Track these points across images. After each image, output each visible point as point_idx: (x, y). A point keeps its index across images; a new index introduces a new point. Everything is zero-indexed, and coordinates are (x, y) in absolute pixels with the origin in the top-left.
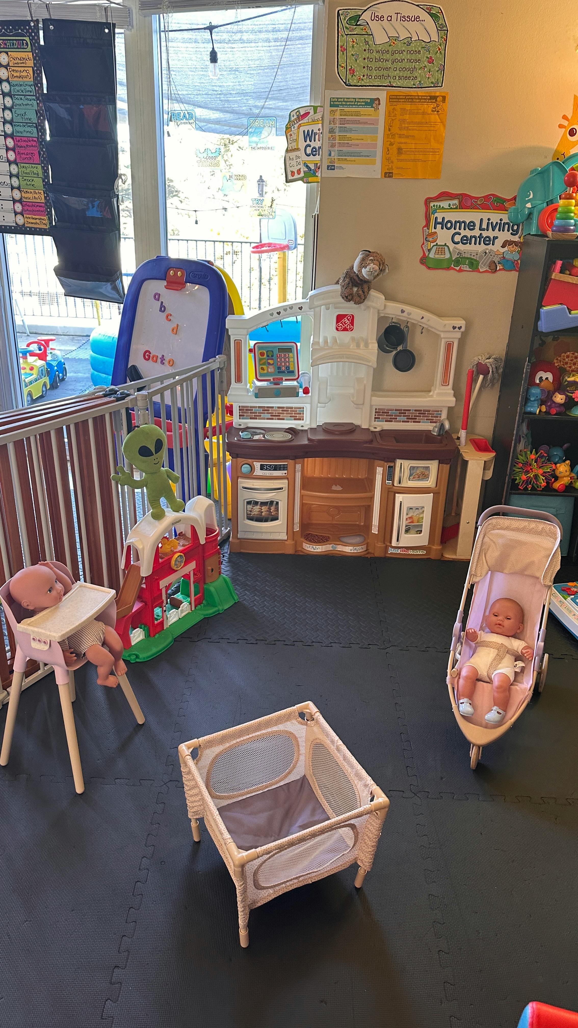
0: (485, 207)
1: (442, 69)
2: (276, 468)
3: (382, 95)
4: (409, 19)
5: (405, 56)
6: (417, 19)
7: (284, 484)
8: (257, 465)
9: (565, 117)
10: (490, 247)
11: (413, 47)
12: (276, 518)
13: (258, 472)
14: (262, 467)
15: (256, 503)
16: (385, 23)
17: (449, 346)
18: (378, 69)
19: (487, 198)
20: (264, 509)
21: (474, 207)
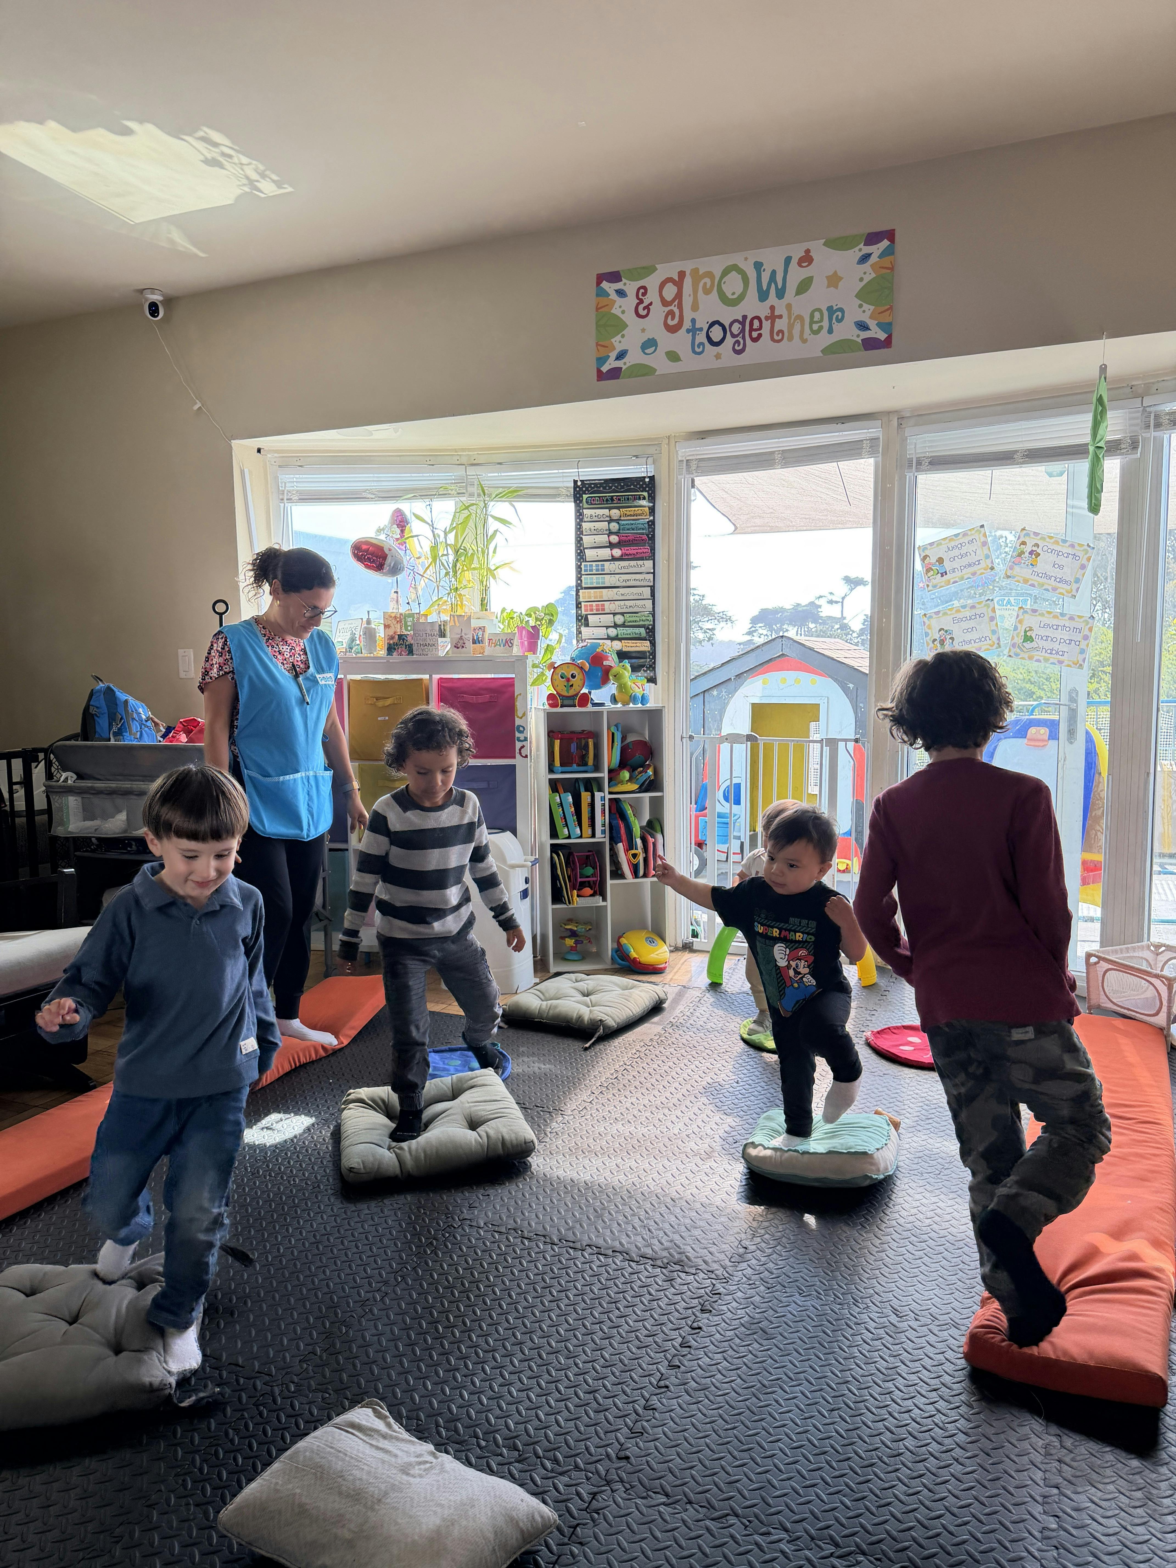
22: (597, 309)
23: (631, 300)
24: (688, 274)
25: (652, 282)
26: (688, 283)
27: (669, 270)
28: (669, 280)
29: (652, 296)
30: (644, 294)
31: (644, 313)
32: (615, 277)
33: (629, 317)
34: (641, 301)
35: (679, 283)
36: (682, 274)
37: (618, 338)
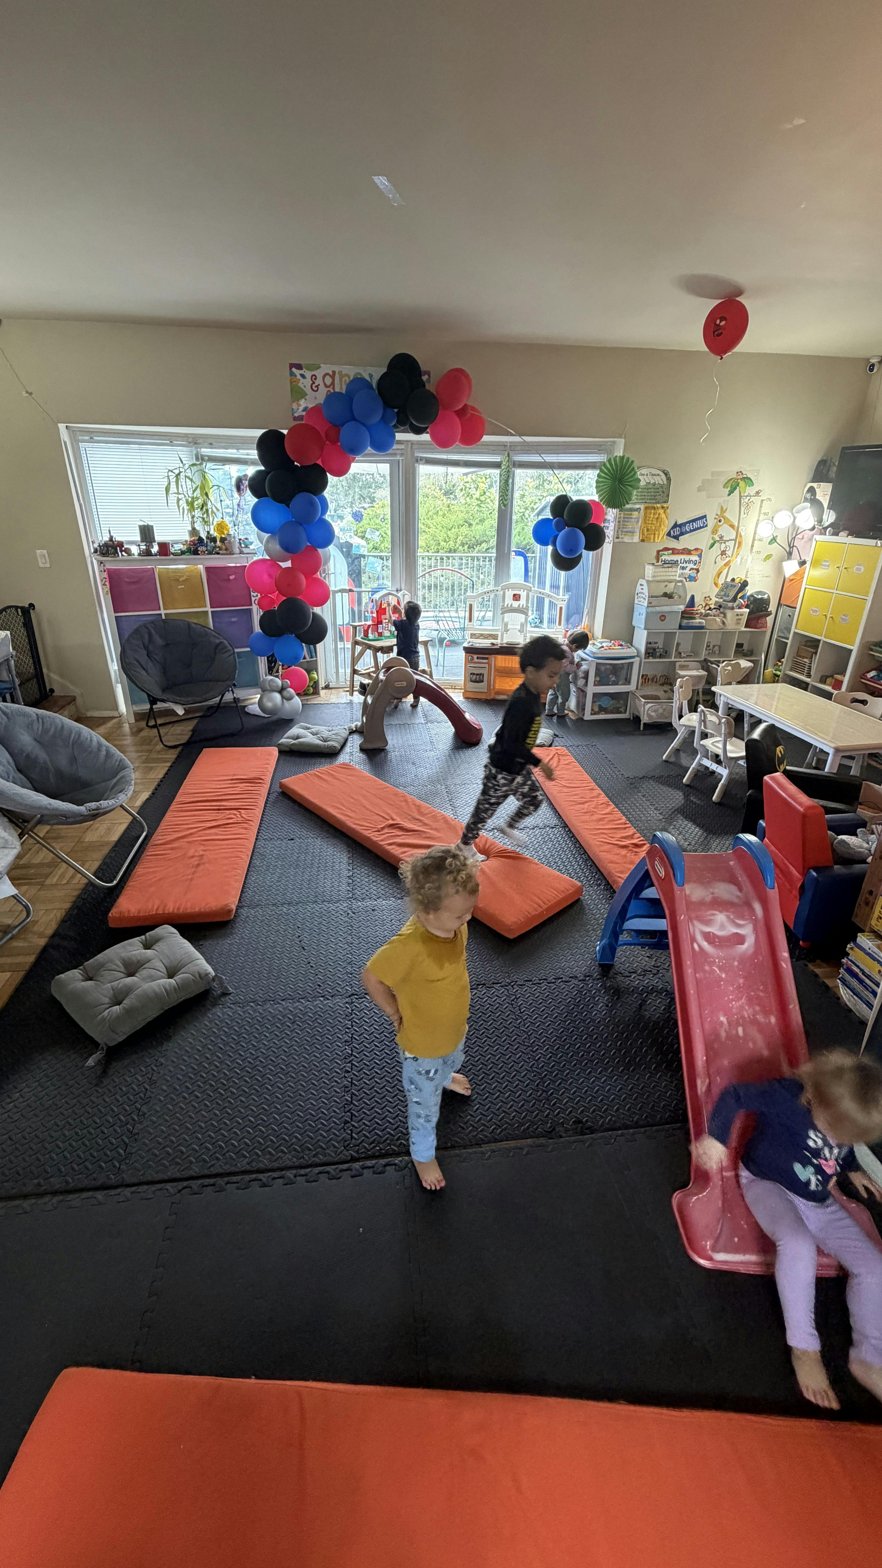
0: (682, 553)
1: (668, 496)
2: (483, 658)
3: (642, 507)
4: (655, 475)
5: (652, 490)
6: (658, 475)
7: (487, 666)
8: (475, 656)
9: (717, 515)
10: (684, 571)
11: (656, 487)
12: (482, 681)
13: (476, 660)
14: (478, 658)
15: (474, 674)
16: (645, 477)
17: (561, 608)
18: (641, 496)
19: (684, 549)
20: (478, 677)
21: (678, 554)
22: (291, 382)
23: (308, 382)
24: (337, 372)
25: (319, 373)
26: (337, 377)
27: (326, 368)
28: (327, 374)
29: (319, 381)
30: (315, 379)
31: (316, 389)
32: (299, 367)
33: (308, 390)
34: (314, 383)
35: (333, 377)
36: (334, 372)
37: (303, 400)
